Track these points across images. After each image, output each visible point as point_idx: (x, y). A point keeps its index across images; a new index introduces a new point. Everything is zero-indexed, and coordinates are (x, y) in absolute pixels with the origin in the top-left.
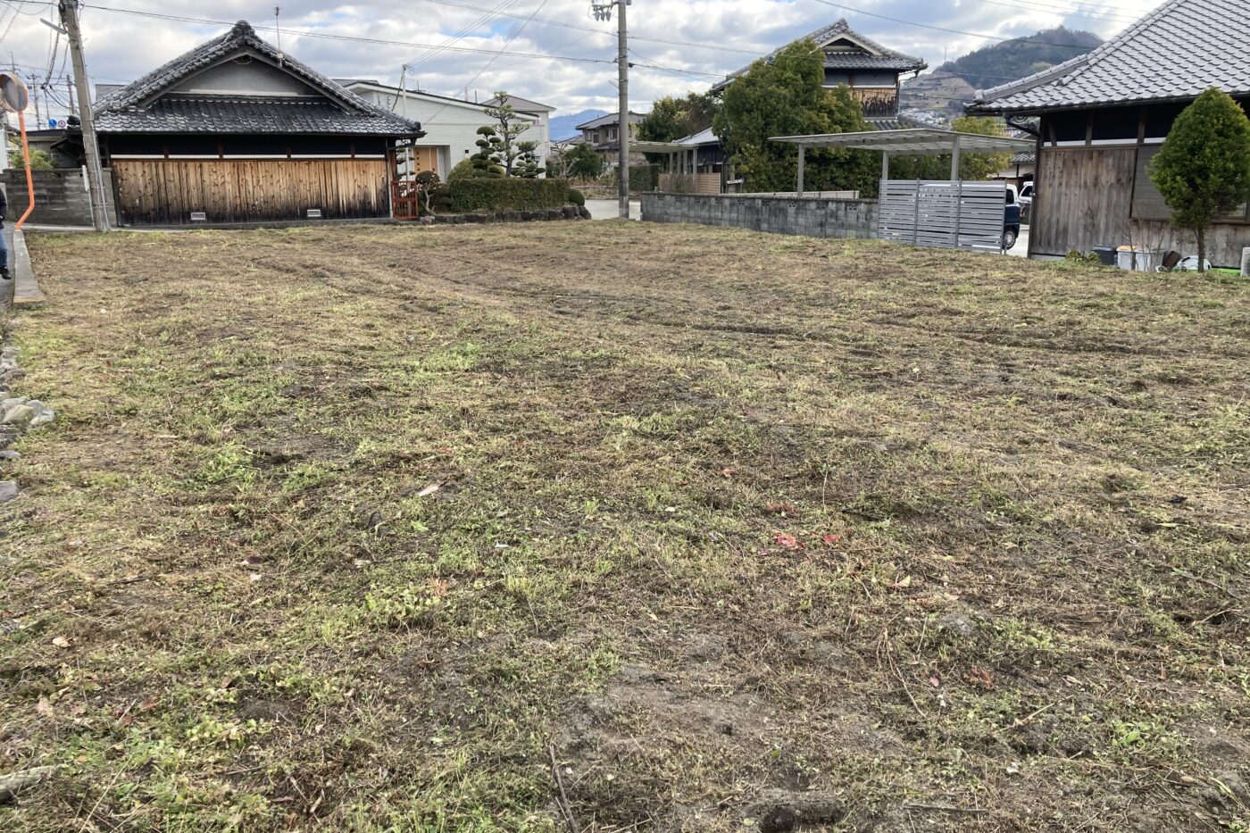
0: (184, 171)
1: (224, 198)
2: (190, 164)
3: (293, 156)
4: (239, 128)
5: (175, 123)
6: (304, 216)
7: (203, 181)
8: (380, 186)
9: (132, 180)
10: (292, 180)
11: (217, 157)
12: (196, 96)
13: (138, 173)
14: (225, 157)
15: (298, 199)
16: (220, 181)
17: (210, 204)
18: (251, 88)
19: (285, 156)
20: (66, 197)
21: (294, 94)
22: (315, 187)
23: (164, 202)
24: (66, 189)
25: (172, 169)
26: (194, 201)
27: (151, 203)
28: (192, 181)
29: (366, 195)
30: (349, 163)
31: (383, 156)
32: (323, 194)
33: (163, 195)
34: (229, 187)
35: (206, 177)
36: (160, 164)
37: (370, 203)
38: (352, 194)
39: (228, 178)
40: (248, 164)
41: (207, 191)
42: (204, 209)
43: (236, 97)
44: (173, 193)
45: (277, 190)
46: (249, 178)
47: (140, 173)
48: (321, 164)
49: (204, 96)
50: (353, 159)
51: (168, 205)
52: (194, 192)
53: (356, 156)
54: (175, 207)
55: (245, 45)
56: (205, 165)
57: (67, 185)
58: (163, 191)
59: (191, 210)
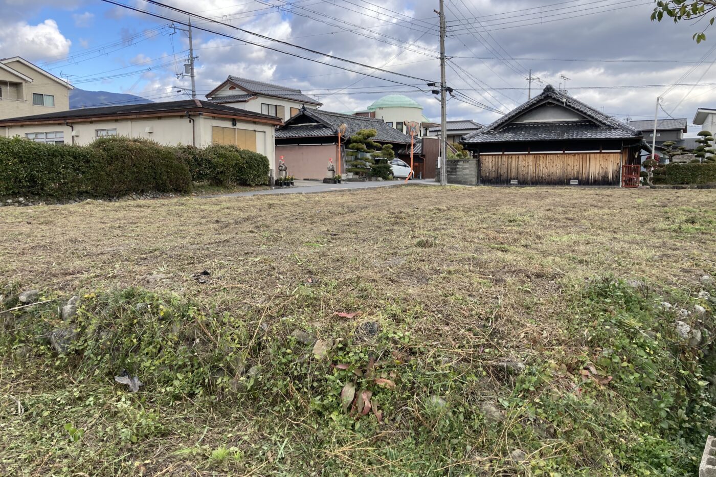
0: (510, 160)
1: (527, 173)
2: (514, 156)
3: (566, 152)
5: (508, 137)
6: (568, 183)
7: (518, 164)
8: (615, 167)
9: (487, 164)
10: (564, 164)
11: (527, 153)
12: (525, 124)
13: (489, 161)
14: (531, 153)
15: (566, 175)
16: (527, 164)
17: (520, 176)
18: (554, 118)
19: (562, 152)
20: (456, 172)
21: (576, 119)
22: (576, 168)
23: (499, 175)
24: (457, 168)
25: (505, 159)
26: (513, 174)
27: (493, 175)
28: (513, 165)
29: (606, 173)
30: (598, 155)
31: (620, 151)
32: (581, 172)
33: (499, 171)
34: (530, 167)
35: (520, 163)
36: (500, 157)
37: (608, 177)
38: (597, 172)
39: (531, 163)
40: (541, 156)
41: (520, 169)
42: (517, 178)
43: (545, 123)
44: (504, 170)
45: (555, 169)
46: (541, 163)
47: (490, 161)
48: (581, 156)
49: (529, 124)
50: (600, 153)
51: (501, 176)
52: (514, 170)
53: (604, 151)
54: (504, 176)
55: (547, 97)
56: (520, 157)
57: (458, 166)
58: (499, 169)
59: (511, 179)
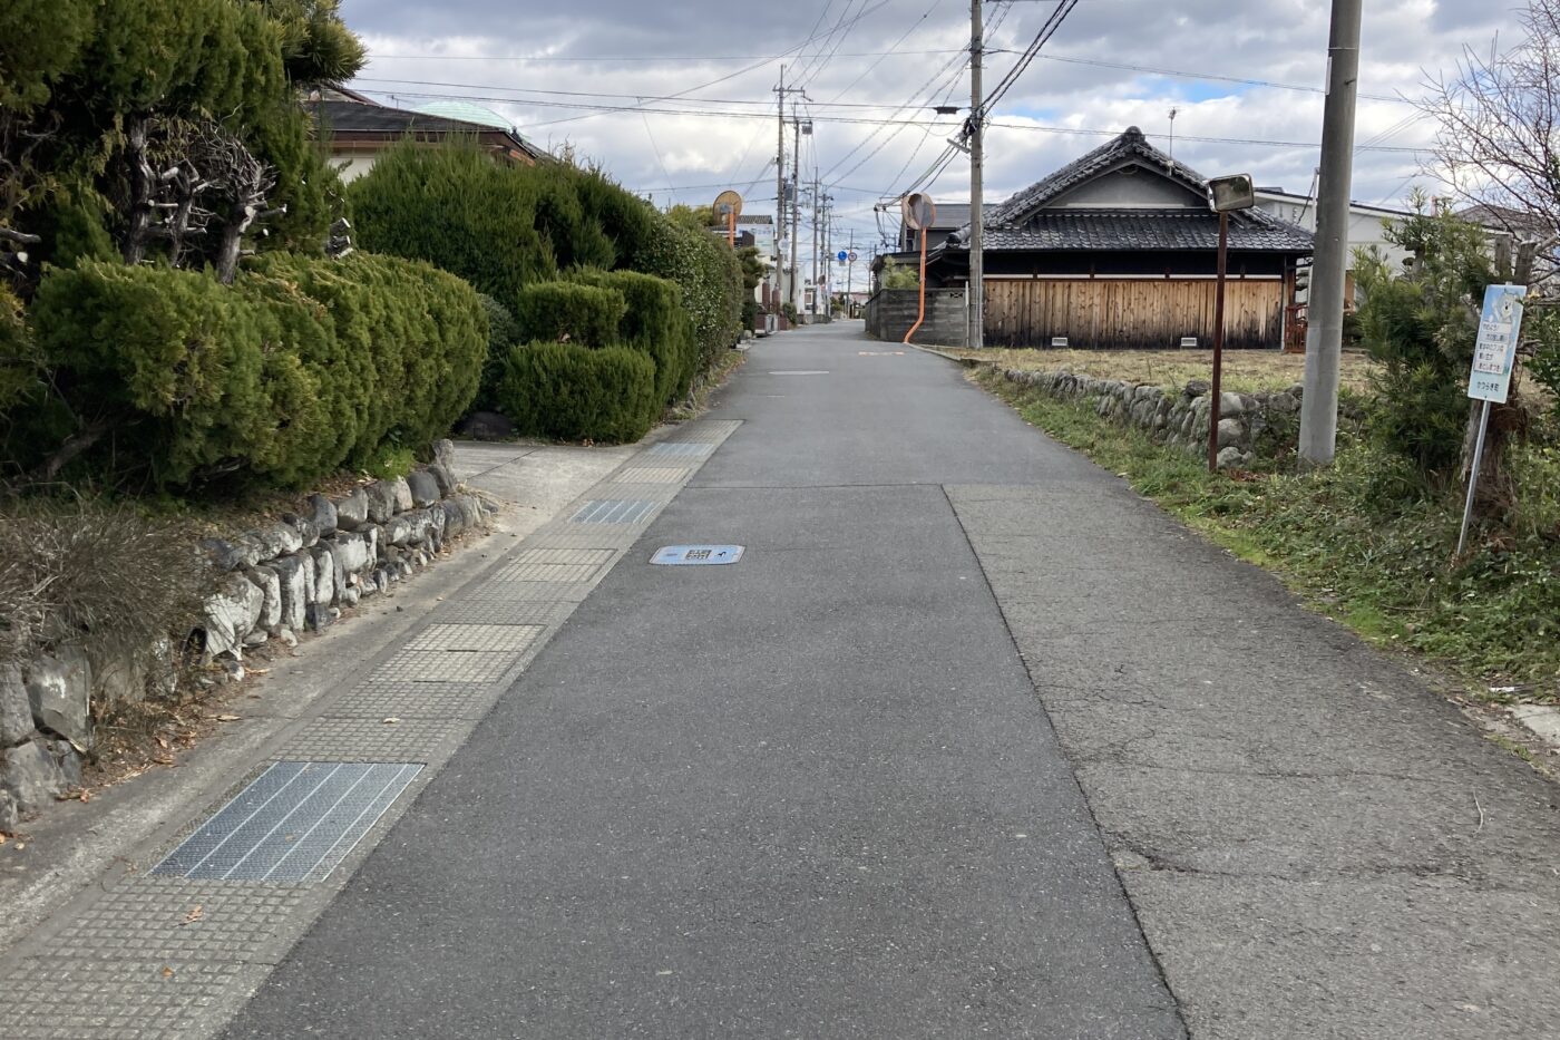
0: (1051, 292)
1: (1090, 323)
2: (1058, 284)
3: (1172, 276)
4: (1116, 244)
5: (1049, 239)
6: (1176, 345)
7: (1069, 303)
8: (1272, 312)
9: (998, 301)
10: (1167, 304)
11: (1088, 276)
12: (1072, 211)
13: (1007, 293)
14: (1096, 276)
15: (1171, 326)
16: (1088, 302)
17: (1074, 329)
18: (1133, 200)
19: (1163, 276)
20: (934, 317)
21: (1181, 206)
22: (1194, 312)
23: (1026, 326)
24: (936, 309)
25: (1039, 289)
26: (1058, 325)
27: (1013, 327)
28: (1059, 304)
29: (1254, 323)
30: (1238, 284)
31: (1279, 277)
32: (1202, 320)
33: (1027, 317)
34: (1096, 310)
35: (1073, 298)
36: (1028, 284)
37: (1257, 332)
38: (1236, 321)
39: (1097, 300)
40: (1120, 284)
41: (1072, 313)
42: (1066, 334)
43: (1115, 210)
44: (1037, 316)
45: (1149, 314)
46: (1119, 300)
48: (1203, 285)
49: (1081, 211)
50: (1242, 280)
51: (1030, 328)
52: (1059, 315)
53: (1247, 276)
54: (1037, 329)
55: (1134, 153)
56: (1074, 285)
57: (937, 305)
58: (1027, 313)
59: (1053, 334)
